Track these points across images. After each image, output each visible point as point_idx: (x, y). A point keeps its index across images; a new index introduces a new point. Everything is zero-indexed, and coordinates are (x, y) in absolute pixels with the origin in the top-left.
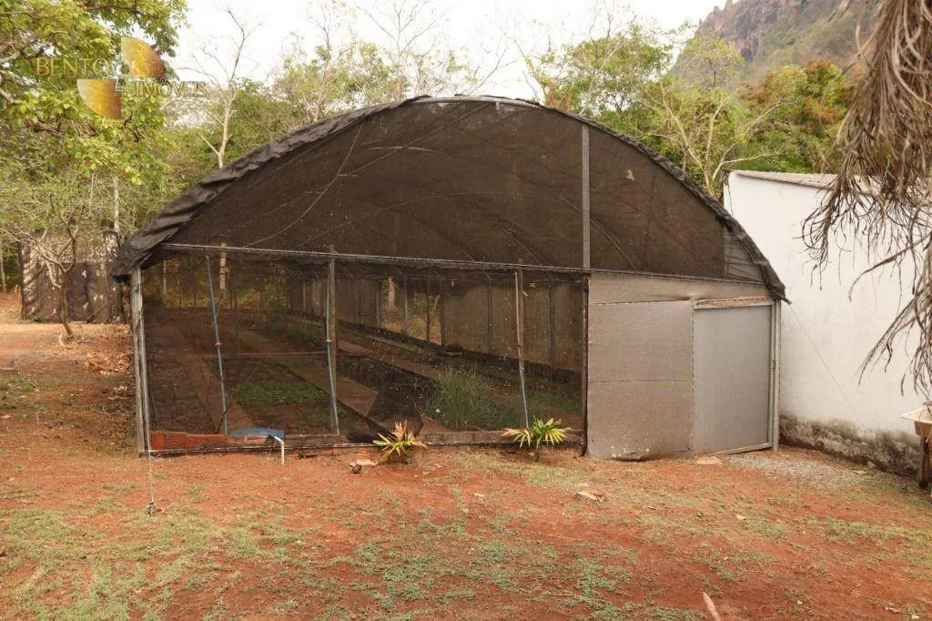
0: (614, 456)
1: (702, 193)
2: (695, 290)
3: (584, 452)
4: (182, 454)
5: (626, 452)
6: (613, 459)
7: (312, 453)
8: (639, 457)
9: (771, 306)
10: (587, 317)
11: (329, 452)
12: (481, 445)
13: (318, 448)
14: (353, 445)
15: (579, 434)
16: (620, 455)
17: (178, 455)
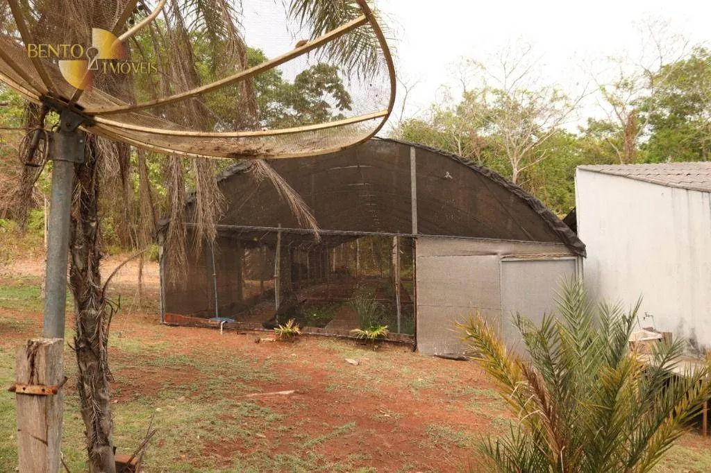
0: (436, 354)
1: (507, 183)
2: (502, 248)
3: (415, 349)
4: (179, 325)
5: (445, 352)
6: (435, 356)
7: (244, 332)
8: (456, 357)
9: (575, 260)
10: (415, 264)
11: (253, 332)
12: (343, 338)
13: (247, 330)
14: (266, 330)
15: (412, 338)
16: (440, 354)
17: (176, 326)
